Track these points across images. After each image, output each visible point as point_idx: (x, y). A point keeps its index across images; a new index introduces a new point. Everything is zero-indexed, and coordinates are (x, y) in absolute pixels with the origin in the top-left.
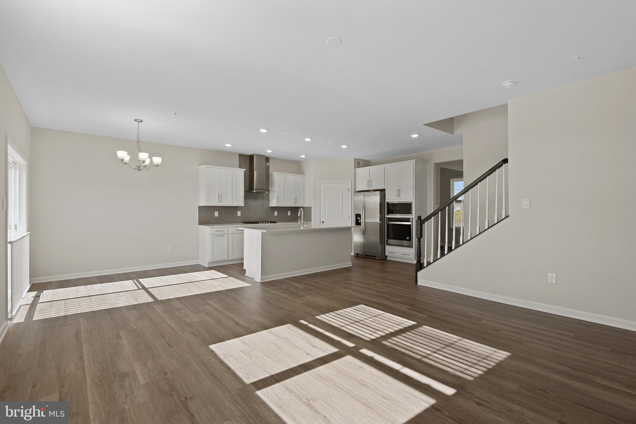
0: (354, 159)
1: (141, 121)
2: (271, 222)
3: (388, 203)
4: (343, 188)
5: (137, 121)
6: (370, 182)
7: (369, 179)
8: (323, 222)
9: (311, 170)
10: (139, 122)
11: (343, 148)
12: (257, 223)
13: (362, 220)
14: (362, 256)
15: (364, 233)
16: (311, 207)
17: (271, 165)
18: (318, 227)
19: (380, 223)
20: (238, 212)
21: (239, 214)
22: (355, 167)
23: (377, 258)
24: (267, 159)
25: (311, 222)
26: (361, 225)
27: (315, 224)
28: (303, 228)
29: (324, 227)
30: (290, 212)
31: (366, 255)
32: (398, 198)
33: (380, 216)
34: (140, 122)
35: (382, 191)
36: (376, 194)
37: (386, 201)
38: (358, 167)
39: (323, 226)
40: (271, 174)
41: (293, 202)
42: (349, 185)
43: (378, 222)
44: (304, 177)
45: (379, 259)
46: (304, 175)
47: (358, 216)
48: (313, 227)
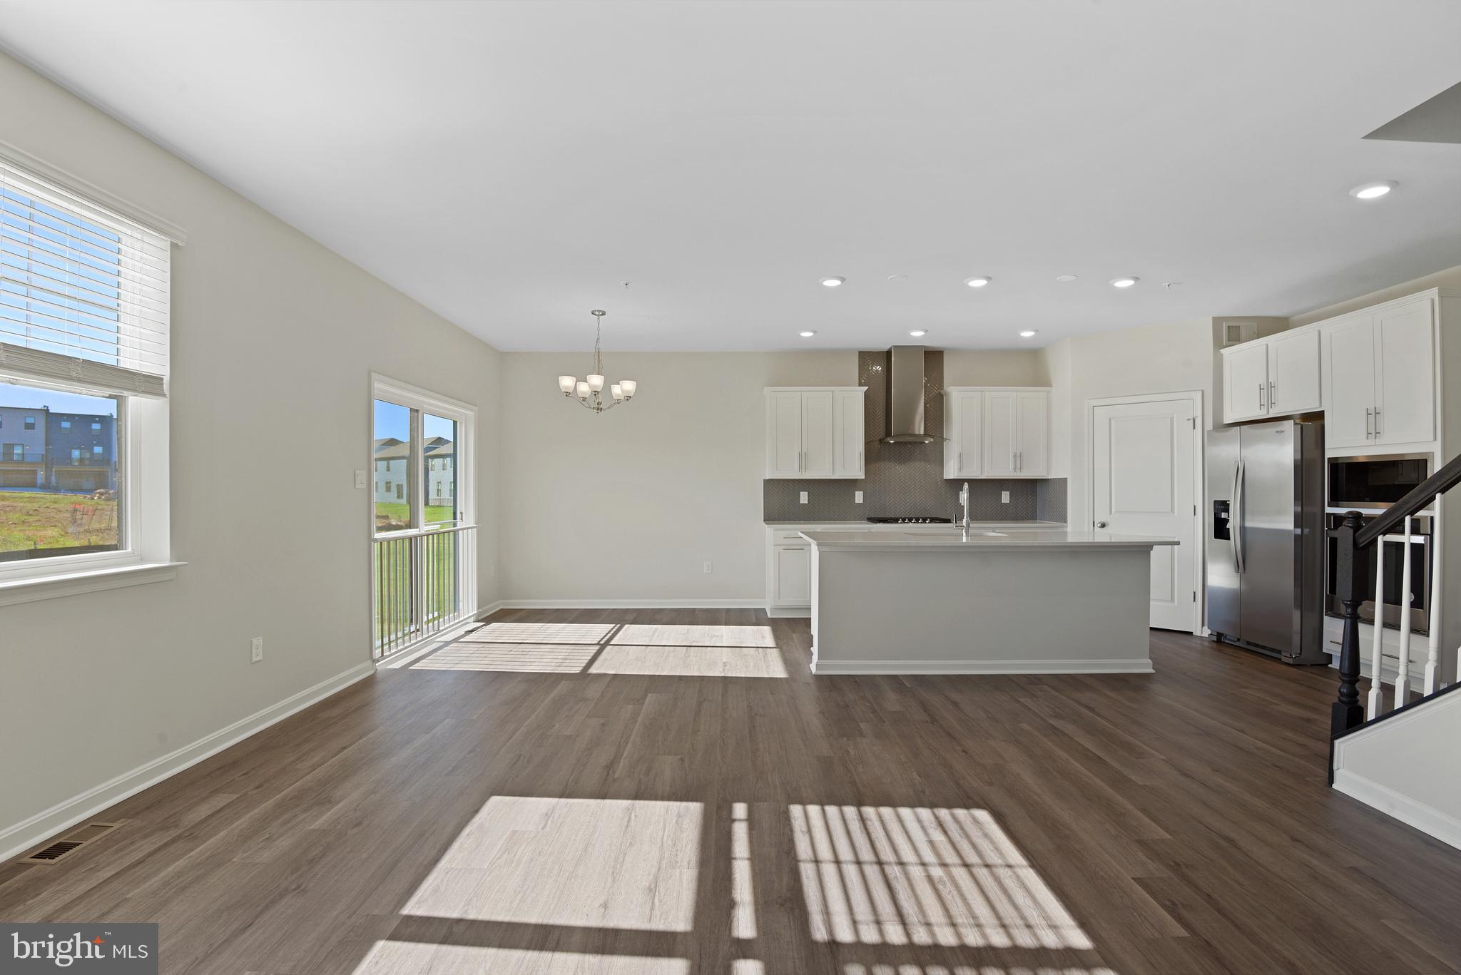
0: (1214, 319)
1: (604, 314)
2: (933, 520)
3: (1335, 463)
4: (1172, 419)
5: (596, 315)
6: (1268, 389)
7: (1263, 381)
8: (1103, 526)
9: (1064, 370)
10: (598, 316)
11: (1118, 288)
12: (895, 520)
13: (1233, 525)
14: (1237, 644)
15: (1242, 564)
16: (1066, 479)
17: (950, 369)
18: (1086, 538)
19: (1296, 536)
20: (856, 492)
21: (859, 497)
22: (1218, 345)
23: (1284, 659)
24: (933, 357)
25: (1066, 522)
26: (1229, 539)
27: (1077, 529)
28: (967, 539)
29: (1108, 541)
30: (1008, 493)
31: (1249, 643)
32: (1371, 441)
33: (1299, 509)
34: (601, 315)
35: (1312, 424)
36: (1283, 432)
37: (1329, 454)
38: (1231, 343)
39: (1102, 537)
40: (947, 394)
41: (1012, 466)
42: (1195, 404)
43: (1291, 531)
44: (1048, 392)
45: (1291, 661)
46: (1048, 389)
47: (1222, 506)
48: (1073, 537)
